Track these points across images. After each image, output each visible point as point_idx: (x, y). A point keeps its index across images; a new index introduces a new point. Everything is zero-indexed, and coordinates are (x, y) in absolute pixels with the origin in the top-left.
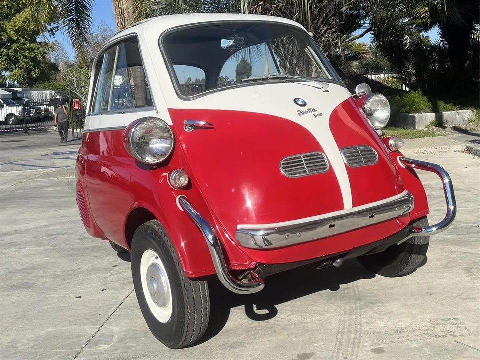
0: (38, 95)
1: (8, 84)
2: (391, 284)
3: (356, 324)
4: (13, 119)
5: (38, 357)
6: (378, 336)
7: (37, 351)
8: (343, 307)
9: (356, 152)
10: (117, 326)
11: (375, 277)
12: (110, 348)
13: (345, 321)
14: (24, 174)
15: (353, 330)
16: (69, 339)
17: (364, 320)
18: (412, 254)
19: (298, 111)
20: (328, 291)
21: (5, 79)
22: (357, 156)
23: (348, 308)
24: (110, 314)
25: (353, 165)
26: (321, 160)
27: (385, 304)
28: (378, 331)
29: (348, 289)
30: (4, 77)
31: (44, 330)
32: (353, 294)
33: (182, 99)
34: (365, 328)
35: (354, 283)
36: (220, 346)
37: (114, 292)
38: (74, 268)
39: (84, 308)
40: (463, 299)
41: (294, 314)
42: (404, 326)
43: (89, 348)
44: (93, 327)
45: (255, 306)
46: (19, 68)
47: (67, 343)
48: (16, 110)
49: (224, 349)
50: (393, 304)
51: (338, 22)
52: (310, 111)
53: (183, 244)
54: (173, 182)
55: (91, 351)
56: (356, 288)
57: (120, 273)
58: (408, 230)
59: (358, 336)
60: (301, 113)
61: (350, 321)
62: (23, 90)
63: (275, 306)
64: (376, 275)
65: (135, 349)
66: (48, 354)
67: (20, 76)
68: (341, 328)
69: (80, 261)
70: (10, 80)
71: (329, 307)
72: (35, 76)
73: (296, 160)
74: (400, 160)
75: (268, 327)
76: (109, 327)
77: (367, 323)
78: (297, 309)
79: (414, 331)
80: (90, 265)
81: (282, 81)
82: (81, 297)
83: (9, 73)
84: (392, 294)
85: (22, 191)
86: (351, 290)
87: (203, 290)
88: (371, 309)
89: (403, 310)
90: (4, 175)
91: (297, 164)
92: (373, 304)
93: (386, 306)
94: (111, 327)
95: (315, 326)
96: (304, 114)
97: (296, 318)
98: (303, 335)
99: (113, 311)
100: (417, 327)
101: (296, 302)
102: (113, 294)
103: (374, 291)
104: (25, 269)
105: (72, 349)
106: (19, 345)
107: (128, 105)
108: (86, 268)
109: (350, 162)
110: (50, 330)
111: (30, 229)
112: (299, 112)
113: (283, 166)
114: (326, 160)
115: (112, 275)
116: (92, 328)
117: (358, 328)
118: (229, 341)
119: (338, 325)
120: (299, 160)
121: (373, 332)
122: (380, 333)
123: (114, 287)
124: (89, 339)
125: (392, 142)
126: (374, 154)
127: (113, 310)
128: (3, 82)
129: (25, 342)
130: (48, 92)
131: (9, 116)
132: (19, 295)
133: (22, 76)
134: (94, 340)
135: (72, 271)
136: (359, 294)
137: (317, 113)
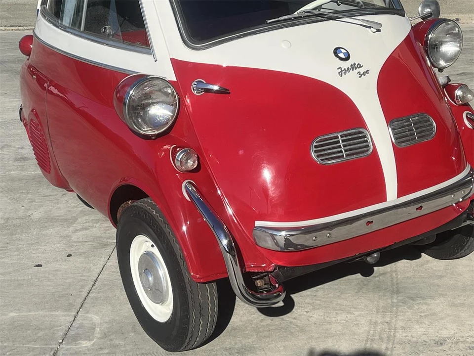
2: (440, 271)
3: (389, 329)
5: (8, 354)
6: (415, 347)
7: (5, 344)
8: (376, 302)
9: (408, 125)
10: (96, 314)
11: (420, 256)
12: (93, 345)
13: (376, 323)
15: (385, 336)
16: (39, 329)
17: (400, 324)
18: (470, 236)
19: (338, 69)
20: (359, 276)
22: (409, 131)
23: (382, 304)
24: (84, 294)
25: (403, 144)
26: (363, 139)
27: (429, 301)
28: (415, 339)
29: (384, 274)
31: (5, 315)
32: (389, 284)
33: (188, 46)
34: (400, 335)
35: (393, 264)
37: (82, 259)
38: (21, 213)
39: (49, 283)
41: (314, 309)
42: (447, 336)
43: (68, 344)
44: (66, 313)
47: (40, 334)
50: (438, 301)
52: (354, 67)
53: (184, 228)
54: (178, 164)
55: (70, 348)
56: (394, 274)
57: (86, 229)
58: (465, 216)
59: (390, 346)
60: (342, 71)
61: (382, 323)
63: (291, 295)
64: (423, 254)
66: (19, 349)
68: (372, 332)
69: (26, 201)
71: (358, 301)
73: (332, 141)
74: (467, 117)
75: (283, 325)
76: (87, 315)
77: (403, 328)
78: (319, 302)
79: (457, 343)
80: (42, 210)
81: (319, 18)
82: (41, 266)
84: (438, 286)
86: (388, 275)
87: (212, 294)
88: (410, 308)
89: (449, 312)
91: (333, 146)
92: (413, 299)
93: (429, 305)
94: (89, 315)
95: (340, 328)
96: (345, 73)
97: (317, 315)
98: (325, 341)
99: (88, 291)
100: (462, 337)
101: (317, 291)
102: (83, 263)
103: (416, 280)
105: (46, 345)
107: (111, 31)
108: (36, 215)
109: (398, 140)
110: (13, 314)
112: (340, 70)
113: (316, 149)
114: (370, 140)
115: (76, 231)
116: (65, 315)
117: (392, 334)
118: (236, 343)
119: (367, 328)
120: (336, 140)
121: (409, 342)
122: (417, 342)
123: (81, 251)
124: (64, 332)
125: (458, 93)
126: (431, 125)
127: (87, 289)
134: (71, 333)
135: (19, 218)
136: (397, 284)
137: (362, 70)
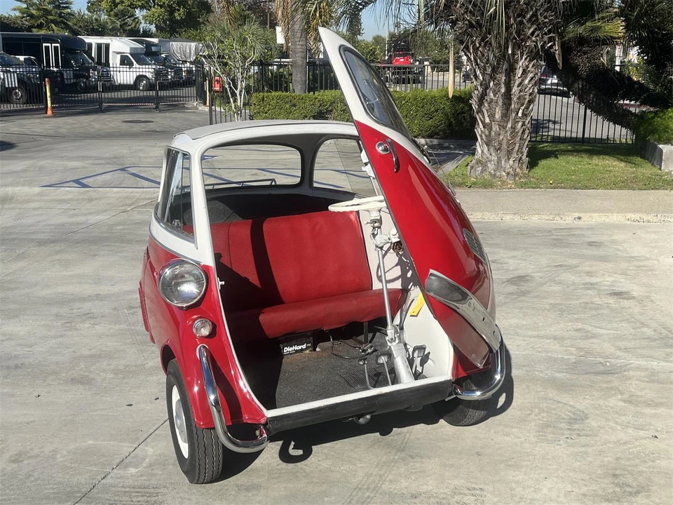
0: (180, 47)
1: (142, 30)
3: (379, 481)
4: (145, 82)
6: (392, 498)
7: (72, 466)
8: (380, 457)
10: (153, 447)
12: (137, 472)
13: (371, 474)
14: (132, 194)
15: (372, 487)
16: (104, 456)
17: (390, 477)
20: (377, 434)
21: (138, 22)
23: (384, 459)
24: (151, 431)
27: (425, 460)
28: (395, 491)
29: (399, 434)
30: (137, 20)
31: (85, 442)
32: (399, 443)
34: (386, 486)
35: (412, 427)
36: (237, 486)
38: (139, 362)
39: (130, 420)
40: (509, 466)
41: (326, 459)
42: (424, 491)
43: (118, 470)
44: (130, 445)
45: (293, 443)
46: (158, 5)
47: (102, 460)
48: (148, 71)
49: (239, 490)
50: (432, 461)
51: (552, 19)
54: (195, 331)
55: (119, 473)
56: (408, 435)
59: (372, 495)
61: (376, 475)
62: (160, 41)
63: (313, 447)
65: (158, 477)
66: (81, 470)
67: (159, 16)
68: (364, 482)
69: (148, 353)
70: (145, 23)
71: (366, 455)
72: (178, 18)
75: (294, 471)
76: (145, 448)
77: (391, 481)
78: (333, 453)
79: (429, 497)
82: (131, 405)
83: (144, 12)
84: (440, 448)
85: (121, 227)
86: (402, 436)
88: (406, 464)
89: (437, 471)
90: (109, 195)
92: (412, 457)
93: (423, 463)
94: (147, 448)
95: (339, 476)
97: (325, 464)
98: (320, 486)
99: (155, 429)
100: (437, 493)
103: (424, 441)
104: (91, 356)
105: (103, 469)
106: (59, 456)
110: (90, 442)
111: (113, 295)
117: (379, 485)
118: (248, 482)
119: (361, 479)
121: (390, 493)
122: (396, 494)
124: (121, 459)
127: (156, 427)
128: (135, 26)
129: (65, 453)
130: (193, 45)
131: (140, 78)
132: (75, 393)
133: (161, 17)
134: (126, 461)
135: (135, 366)
136: (406, 443)
